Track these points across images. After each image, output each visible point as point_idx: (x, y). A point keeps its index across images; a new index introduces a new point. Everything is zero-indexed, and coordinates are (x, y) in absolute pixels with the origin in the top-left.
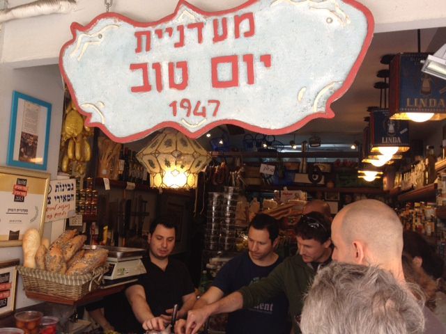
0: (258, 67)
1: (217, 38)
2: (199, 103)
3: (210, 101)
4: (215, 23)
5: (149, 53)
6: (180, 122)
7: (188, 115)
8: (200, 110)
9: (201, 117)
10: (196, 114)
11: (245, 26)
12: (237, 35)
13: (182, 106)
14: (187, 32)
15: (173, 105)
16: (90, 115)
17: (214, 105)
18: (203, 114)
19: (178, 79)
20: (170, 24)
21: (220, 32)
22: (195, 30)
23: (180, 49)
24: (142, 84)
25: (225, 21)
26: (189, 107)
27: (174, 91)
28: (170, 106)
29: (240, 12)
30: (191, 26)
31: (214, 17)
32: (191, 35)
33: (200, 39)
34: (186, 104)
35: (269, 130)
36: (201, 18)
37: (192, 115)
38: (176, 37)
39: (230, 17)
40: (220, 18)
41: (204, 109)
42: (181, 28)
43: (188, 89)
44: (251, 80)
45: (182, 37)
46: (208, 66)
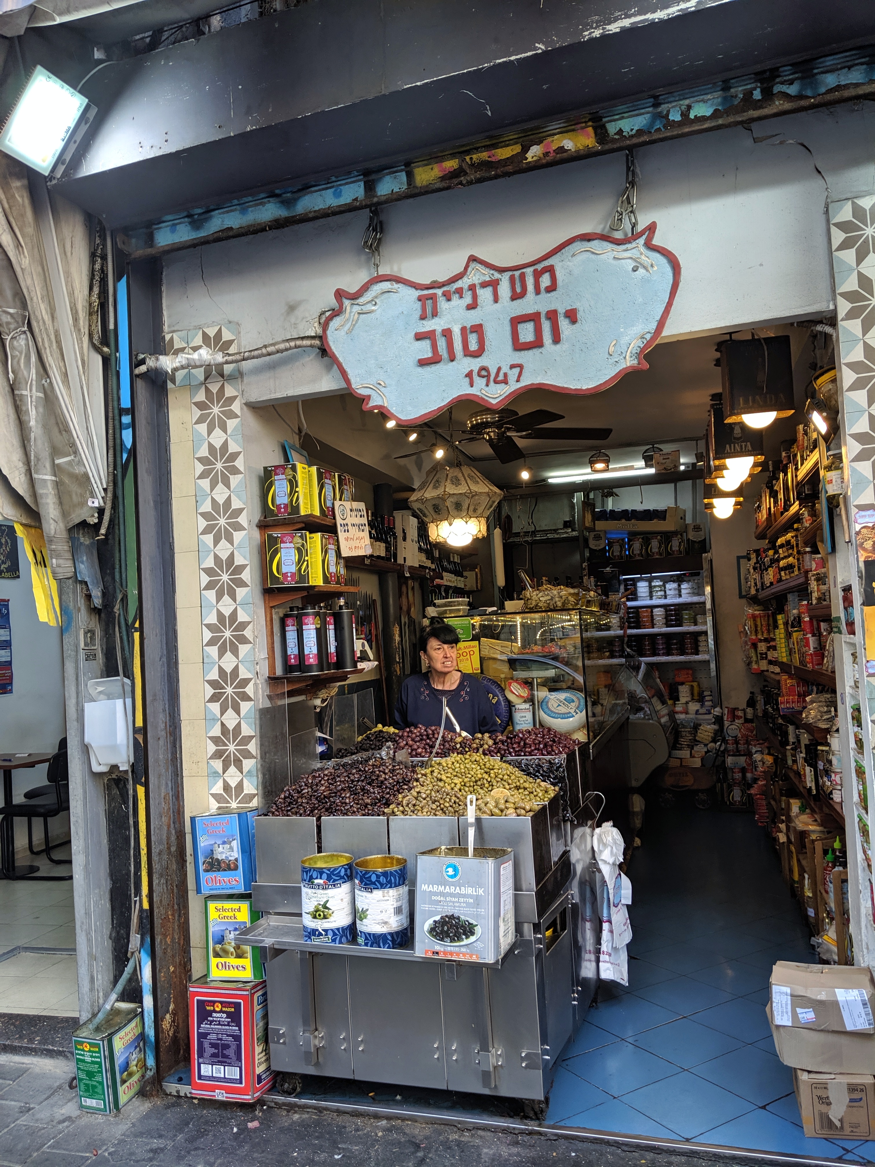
0: (564, 324)
1: (515, 297)
2: (499, 369)
3: (512, 367)
4: (512, 279)
5: (436, 320)
6: (478, 394)
7: (487, 385)
8: (501, 377)
9: (503, 385)
10: (496, 382)
11: (545, 280)
12: (538, 291)
13: (479, 375)
14: (480, 292)
15: (469, 375)
16: (369, 397)
17: (517, 370)
18: (505, 382)
19: (473, 346)
20: (459, 284)
21: (518, 290)
22: (489, 290)
23: (472, 312)
24: (430, 355)
25: (523, 277)
26: (488, 376)
27: (469, 360)
28: (466, 376)
29: (539, 267)
30: (484, 285)
31: (510, 273)
32: (484, 295)
33: (496, 300)
34: (484, 373)
35: (581, 390)
36: (497, 275)
37: (492, 383)
38: (468, 299)
39: (529, 271)
40: (517, 273)
41: (505, 375)
42: (472, 288)
43: (485, 354)
44: (557, 339)
45: (475, 297)
46: (508, 328)
